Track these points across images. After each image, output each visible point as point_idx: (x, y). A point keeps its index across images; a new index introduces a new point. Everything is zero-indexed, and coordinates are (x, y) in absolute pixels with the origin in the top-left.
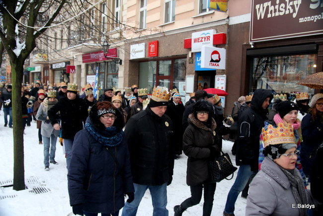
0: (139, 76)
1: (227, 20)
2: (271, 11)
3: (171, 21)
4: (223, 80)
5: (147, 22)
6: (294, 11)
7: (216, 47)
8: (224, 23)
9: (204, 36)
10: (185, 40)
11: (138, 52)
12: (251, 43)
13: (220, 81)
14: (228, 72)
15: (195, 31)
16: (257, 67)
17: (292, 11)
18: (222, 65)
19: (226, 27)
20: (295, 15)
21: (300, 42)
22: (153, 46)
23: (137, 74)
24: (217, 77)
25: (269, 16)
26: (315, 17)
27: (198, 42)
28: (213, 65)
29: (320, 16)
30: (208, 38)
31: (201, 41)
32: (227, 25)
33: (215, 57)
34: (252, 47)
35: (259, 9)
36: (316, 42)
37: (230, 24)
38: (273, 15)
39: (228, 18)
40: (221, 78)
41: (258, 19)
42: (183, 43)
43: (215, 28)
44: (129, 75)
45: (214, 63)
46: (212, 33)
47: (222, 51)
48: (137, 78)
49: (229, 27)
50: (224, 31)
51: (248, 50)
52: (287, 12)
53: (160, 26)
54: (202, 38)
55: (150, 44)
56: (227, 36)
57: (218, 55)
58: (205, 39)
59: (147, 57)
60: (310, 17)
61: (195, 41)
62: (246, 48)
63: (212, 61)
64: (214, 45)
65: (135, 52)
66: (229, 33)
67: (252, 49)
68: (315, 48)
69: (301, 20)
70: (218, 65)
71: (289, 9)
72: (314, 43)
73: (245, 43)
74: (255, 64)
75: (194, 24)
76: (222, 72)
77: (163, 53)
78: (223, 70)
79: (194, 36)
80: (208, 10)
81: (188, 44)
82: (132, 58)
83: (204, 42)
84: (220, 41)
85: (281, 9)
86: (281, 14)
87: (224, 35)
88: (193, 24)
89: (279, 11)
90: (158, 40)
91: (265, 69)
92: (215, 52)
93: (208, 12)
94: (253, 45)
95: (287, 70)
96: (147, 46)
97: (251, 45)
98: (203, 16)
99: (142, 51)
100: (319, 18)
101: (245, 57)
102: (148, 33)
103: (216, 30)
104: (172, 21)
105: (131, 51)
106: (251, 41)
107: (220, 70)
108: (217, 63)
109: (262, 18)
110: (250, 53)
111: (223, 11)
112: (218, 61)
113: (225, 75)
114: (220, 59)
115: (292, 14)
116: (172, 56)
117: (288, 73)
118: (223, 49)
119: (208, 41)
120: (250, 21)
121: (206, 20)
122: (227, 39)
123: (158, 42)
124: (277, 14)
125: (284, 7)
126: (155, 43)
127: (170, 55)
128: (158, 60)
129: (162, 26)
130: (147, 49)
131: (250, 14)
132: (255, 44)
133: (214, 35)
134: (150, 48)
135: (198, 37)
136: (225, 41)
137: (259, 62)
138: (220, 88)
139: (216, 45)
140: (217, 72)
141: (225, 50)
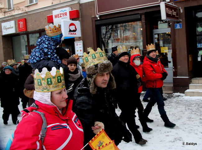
0: (12, 48)
3: (34, 2)
4: (81, 44)
5: (14, 4)
7: (73, 20)
9: (62, 12)
10: (47, 16)
11: (9, 28)
12: (97, 16)
13: (79, 46)
14: (83, 38)
15: (55, 9)
18: (78, 34)
19: (78, 5)
21: (130, 13)
22: (21, 23)
23: (11, 47)
24: (76, 43)
27: (58, 17)
28: (72, 34)
30: (66, 14)
31: (61, 17)
32: (79, 3)
33: (72, 28)
34: (99, 18)
36: (139, 13)
37: (81, 3)
40: (78, 43)
42: (47, 18)
43: (70, 6)
44: (4, 48)
45: (72, 32)
46: (68, 10)
47: (77, 23)
48: (11, 50)
49: (81, 5)
50: (77, 8)
51: (96, 21)
53: (26, 7)
54: (61, 14)
55: (19, 21)
56: (80, 12)
57: (74, 26)
58: (63, 15)
59: (18, 32)
61: (56, 17)
62: (94, 20)
63: (70, 31)
64: (70, 19)
65: (7, 29)
66: (80, 9)
67: (98, 20)
68: (140, 17)
70: (75, 34)
72: (138, 14)
73: (93, 16)
75: (54, 4)
76: (79, 39)
77: (31, 28)
78: (80, 37)
79: (55, 13)
81: (50, 20)
82: (4, 34)
83: (62, 17)
84: (74, 16)
87: (77, 11)
88: (52, 3)
90: (25, 17)
92: (72, 24)
94: (99, 17)
95: (124, 34)
96: (17, 24)
97: (97, 18)
99: (12, 27)
101: (94, 26)
102: (16, 12)
103: (71, 8)
104: (36, 2)
105: (3, 28)
106: (97, 14)
107: (77, 37)
108: (74, 32)
110: (98, 23)
112: (75, 31)
113: (81, 41)
114: (76, 29)
116: (39, 30)
118: (77, 21)
119: (66, 16)
121: (62, 0)
122: (80, 14)
123: (25, 19)
126: (23, 20)
127: (37, 29)
128: (28, 34)
129: (28, 6)
130: (17, 26)
132: (100, 16)
133: (70, 12)
134: (19, 24)
135: (57, 14)
136: (79, 15)
137: (106, 29)
138: (79, 51)
139: (72, 19)
140: (75, 39)
141: (79, 22)
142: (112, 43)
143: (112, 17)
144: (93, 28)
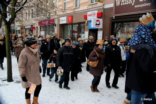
0: (64, 31)
1: (103, 6)
2: (123, 2)
3: (78, 7)
5: (67, 7)
6: (133, 2)
8: (102, 7)
9: (93, 13)
11: (63, 21)
12: (114, 17)
13: (100, 34)
14: (103, 29)
15: (89, 11)
16: (116, 28)
17: (131, 2)
18: (101, 26)
19: (103, 9)
20: (133, 4)
21: (135, 16)
22: (70, 18)
24: (98, 32)
25: (122, 4)
26: (142, 5)
28: (97, 26)
29: (144, 4)
30: (95, 14)
31: (92, 16)
32: (103, 8)
33: (98, 23)
34: (114, 18)
35: (117, 1)
37: (104, 8)
38: (123, 4)
39: (104, 5)
40: (100, 32)
41: (117, 6)
42: (84, 16)
43: (98, 10)
44: (60, 31)
45: (97, 25)
49: (104, 9)
50: (102, 11)
51: (112, 19)
52: (130, 3)
54: (92, 14)
55: (69, 17)
56: (103, 13)
57: (99, 22)
58: (93, 15)
59: (67, 23)
60: (139, 5)
61: (89, 15)
62: (111, 19)
63: (96, 24)
64: (97, 17)
67: (114, 19)
69: (136, 6)
70: (99, 26)
71: (130, 1)
73: (111, 17)
74: (115, 26)
75: (89, 8)
76: (101, 29)
77: (75, 21)
79: (89, 13)
80: (94, 1)
81: (86, 17)
82: (61, 23)
83: (93, 16)
84: (100, 15)
85: (127, 2)
86: (127, 4)
87: (102, 13)
89: (126, 2)
90: (72, 15)
91: (120, 28)
92: (98, 21)
93: (95, 3)
97: (113, 17)
98: (92, 5)
99: (65, 20)
100: (144, 6)
101: (111, 23)
102: (68, 12)
105: (60, 20)
106: (114, 15)
109: (119, 5)
110: (113, 21)
111: (101, 2)
113: (102, 31)
114: (100, 24)
115: (132, 3)
117: (130, 30)
118: (101, 19)
119: (95, 16)
120: (113, 6)
121: (94, 6)
122: (103, 15)
124: (125, 4)
125: (128, 1)
126: (71, 17)
127: (78, 22)
128: (72, 24)
129: (74, 9)
130: (67, 19)
131: (114, 3)
132: (115, 17)
133: (97, 13)
134: (69, 19)
136: (102, 16)
137: (117, 25)
138: (100, 36)
139: (98, 17)
140: (98, 29)
141: (102, 20)
142: (121, 34)
143: (123, 18)
144: (110, 24)
